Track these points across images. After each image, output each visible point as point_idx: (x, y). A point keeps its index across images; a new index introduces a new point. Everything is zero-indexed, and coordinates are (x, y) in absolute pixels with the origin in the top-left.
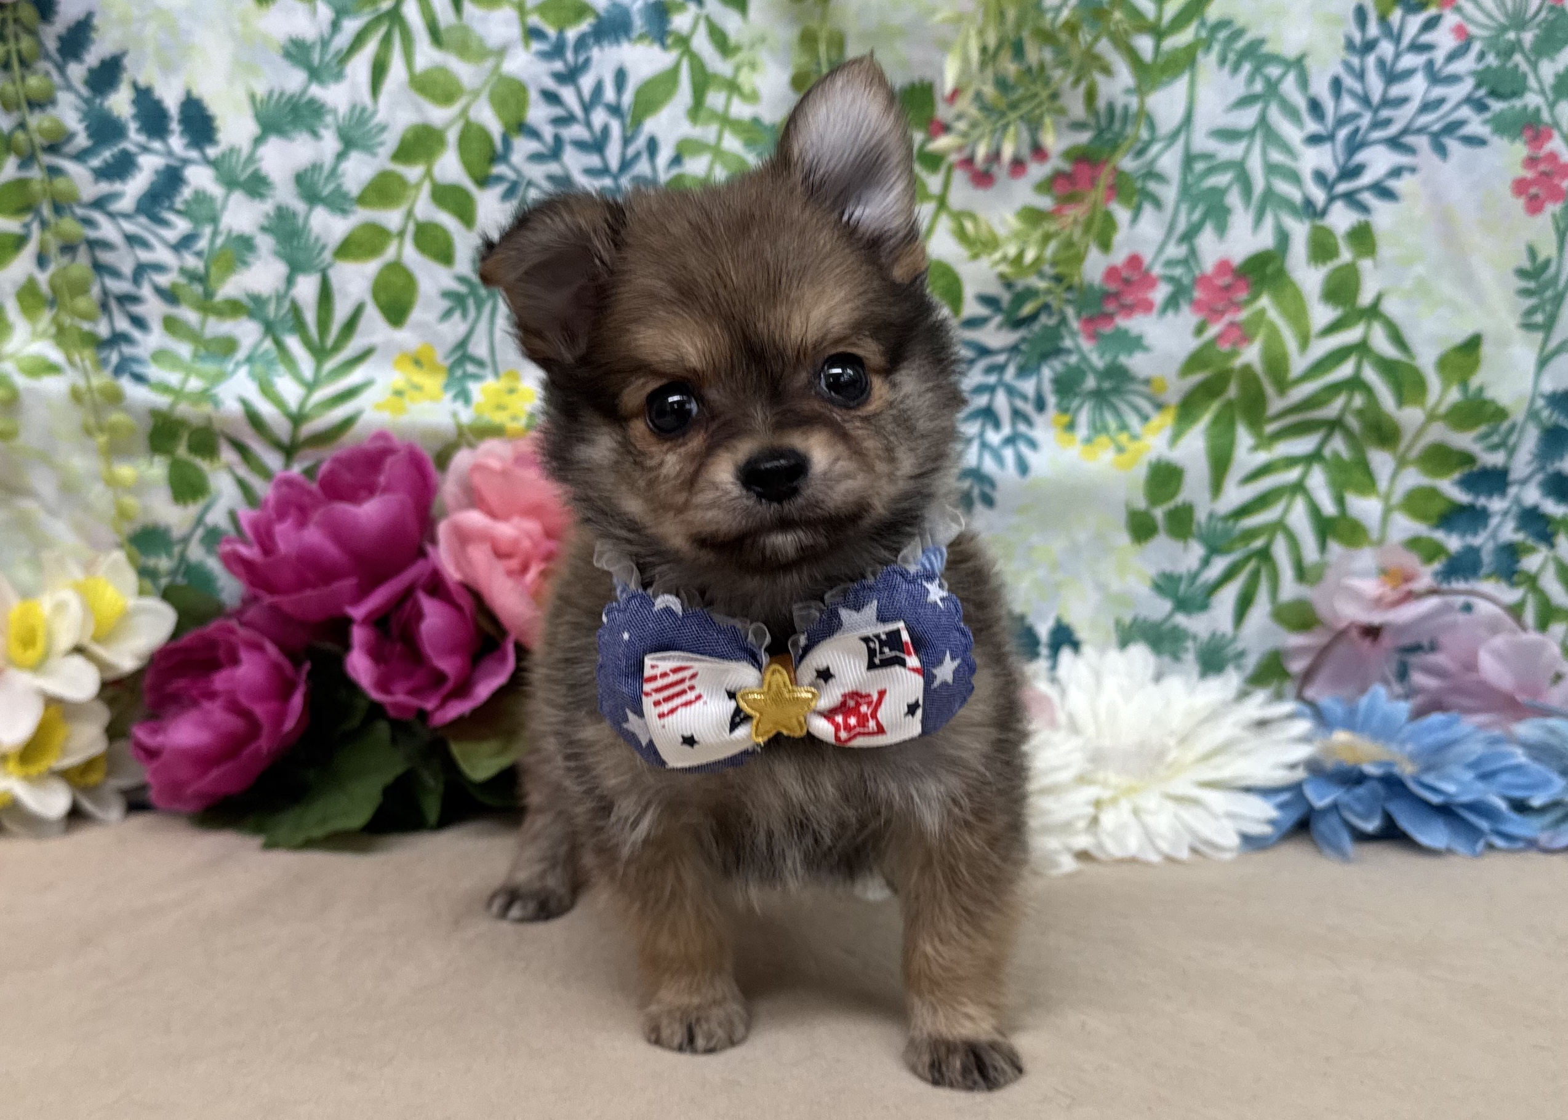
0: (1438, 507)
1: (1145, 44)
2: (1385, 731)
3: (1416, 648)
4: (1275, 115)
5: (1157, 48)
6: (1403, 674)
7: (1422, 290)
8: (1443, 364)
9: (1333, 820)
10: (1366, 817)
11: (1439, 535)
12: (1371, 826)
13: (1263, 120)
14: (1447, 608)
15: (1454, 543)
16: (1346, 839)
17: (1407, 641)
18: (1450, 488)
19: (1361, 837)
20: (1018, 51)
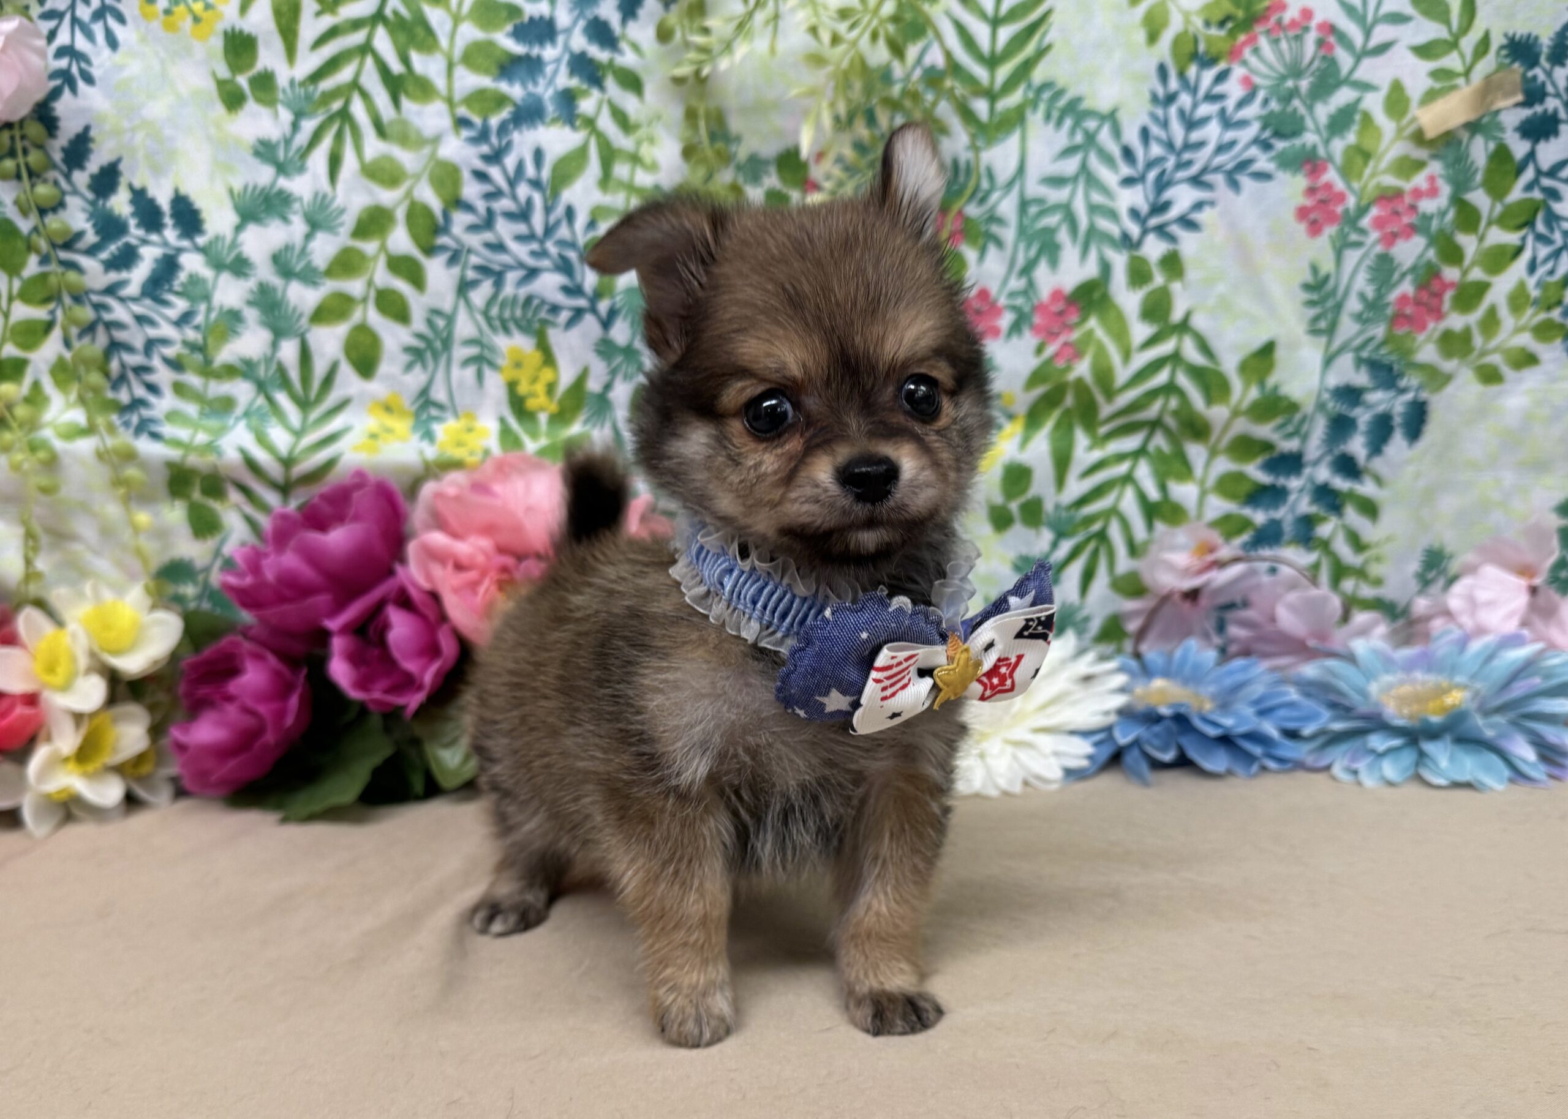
0: (1245, 488)
1: (981, 107)
2: (1193, 677)
3: (1231, 606)
4: (1095, 163)
5: (992, 109)
6: (1221, 627)
7: (1224, 305)
8: (1245, 368)
9: (1135, 753)
10: (1164, 749)
11: (1247, 512)
12: (1168, 756)
13: (1084, 167)
14: (1252, 573)
15: (1259, 517)
16: (1144, 767)
17: (1222, 600)
18: (1255, 472)
19: (1157, 765)
20: (871, 119)
